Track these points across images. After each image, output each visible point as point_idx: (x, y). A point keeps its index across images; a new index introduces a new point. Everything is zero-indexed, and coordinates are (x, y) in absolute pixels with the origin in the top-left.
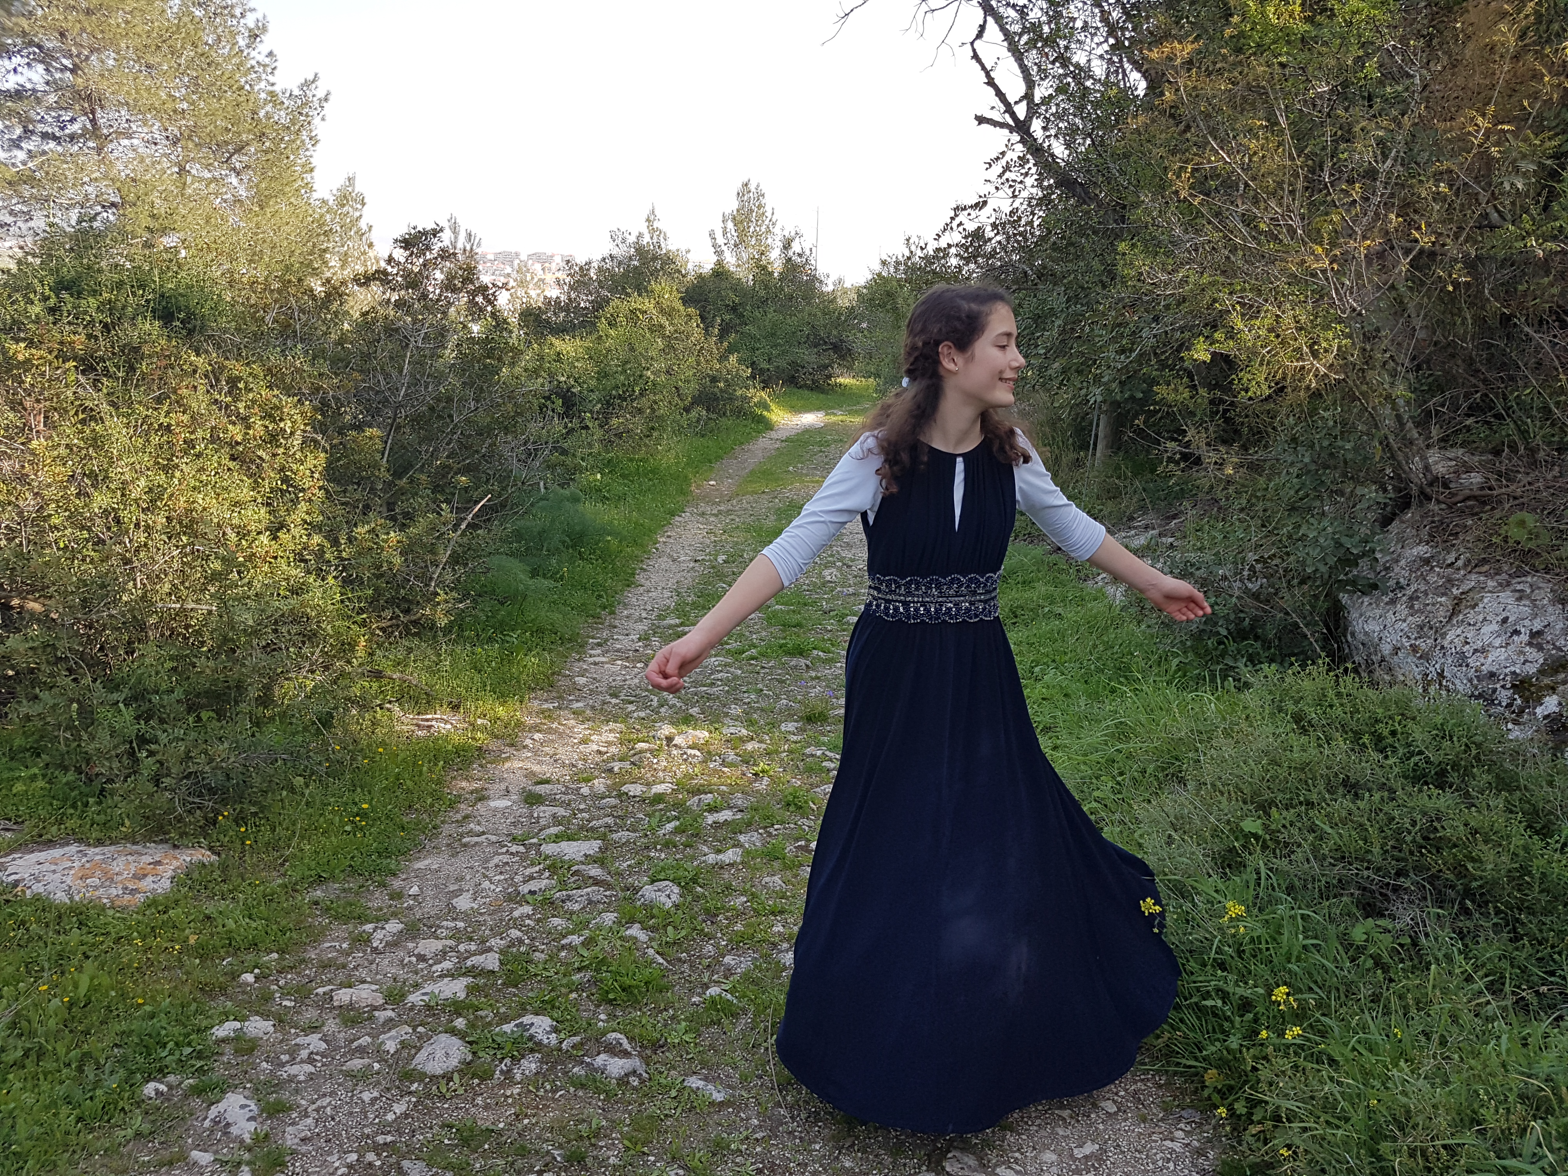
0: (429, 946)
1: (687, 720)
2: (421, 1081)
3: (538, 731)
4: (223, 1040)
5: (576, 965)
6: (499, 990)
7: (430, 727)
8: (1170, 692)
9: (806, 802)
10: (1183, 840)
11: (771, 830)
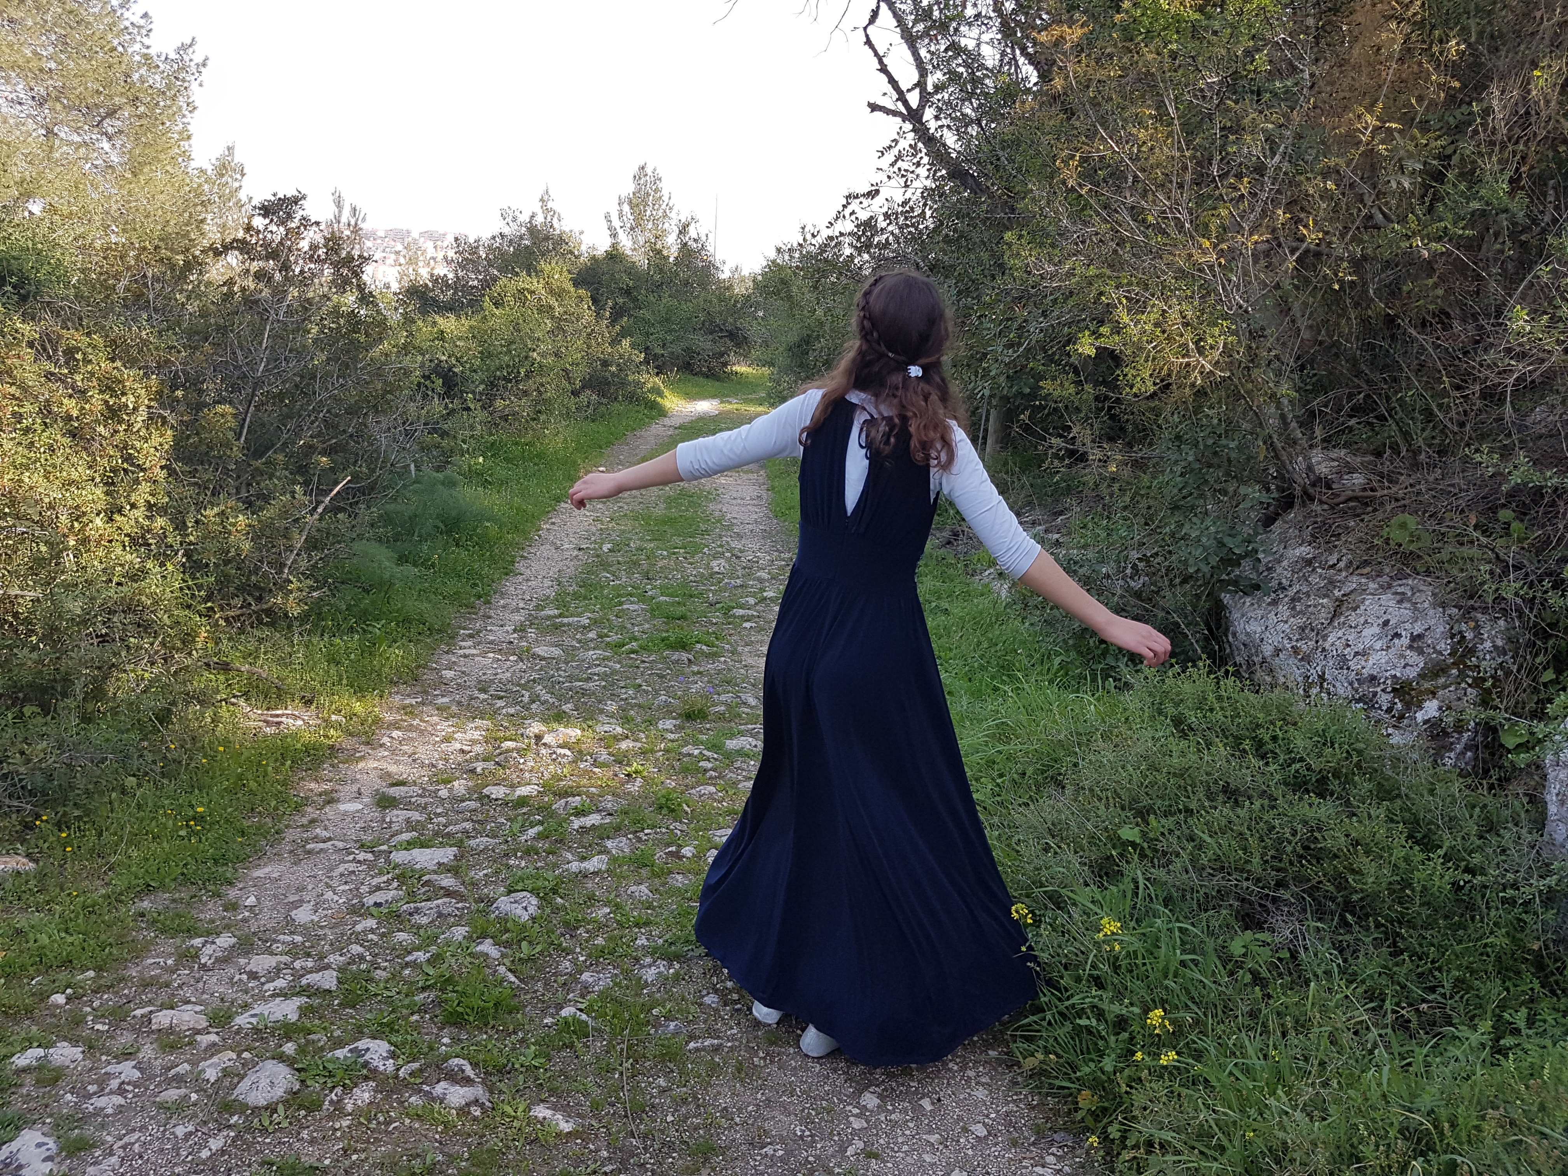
0: (262, 963)
1: (560, 717)
2: (242, 1113)
3: (398, 729)
4: (26, 1070)
5: (420, 984)
6: (335, 1011)
7: (279, 723)
8: (1051, 692)
9: (679, 805)
10: (1059, 847)
11: (641, 835)
